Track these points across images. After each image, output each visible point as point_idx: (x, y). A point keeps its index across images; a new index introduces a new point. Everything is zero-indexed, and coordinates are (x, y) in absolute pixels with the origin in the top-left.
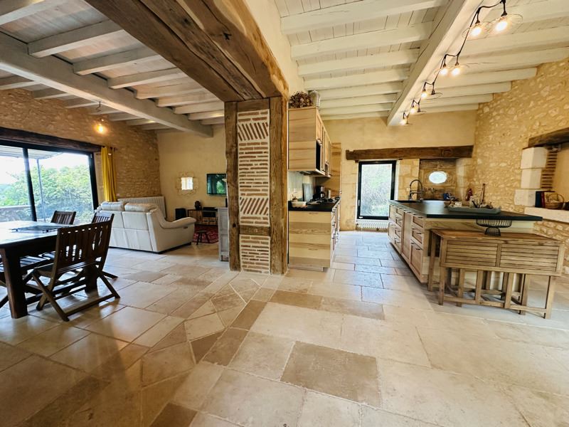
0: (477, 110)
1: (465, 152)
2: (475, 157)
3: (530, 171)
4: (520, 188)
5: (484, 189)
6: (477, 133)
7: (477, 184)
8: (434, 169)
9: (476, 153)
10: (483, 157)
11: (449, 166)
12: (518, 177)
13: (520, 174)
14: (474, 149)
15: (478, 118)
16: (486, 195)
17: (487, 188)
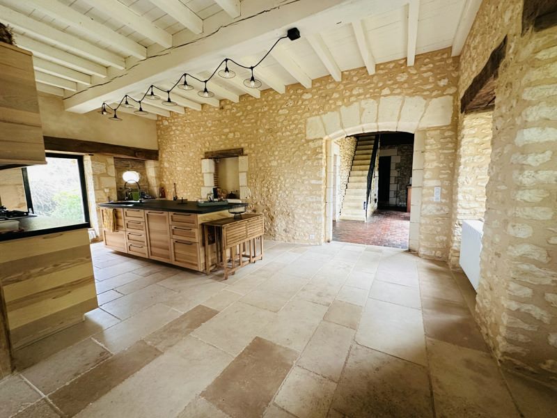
0: (156, 121)
1: (153, 155)
2: (161, 161)
3: (208, 175)
4: (204, 186)
5: (175, 187)
6: (159, 140)
7: (167, 183)
8: (127, 168)
9: (161, 157)
10: (169, 161)
11: (140, 166)
12: (201, 179)
13: (203, 177)
14: (160, 154)
15: (158, 127)
16: (178, 192)
17: (178, 186)
